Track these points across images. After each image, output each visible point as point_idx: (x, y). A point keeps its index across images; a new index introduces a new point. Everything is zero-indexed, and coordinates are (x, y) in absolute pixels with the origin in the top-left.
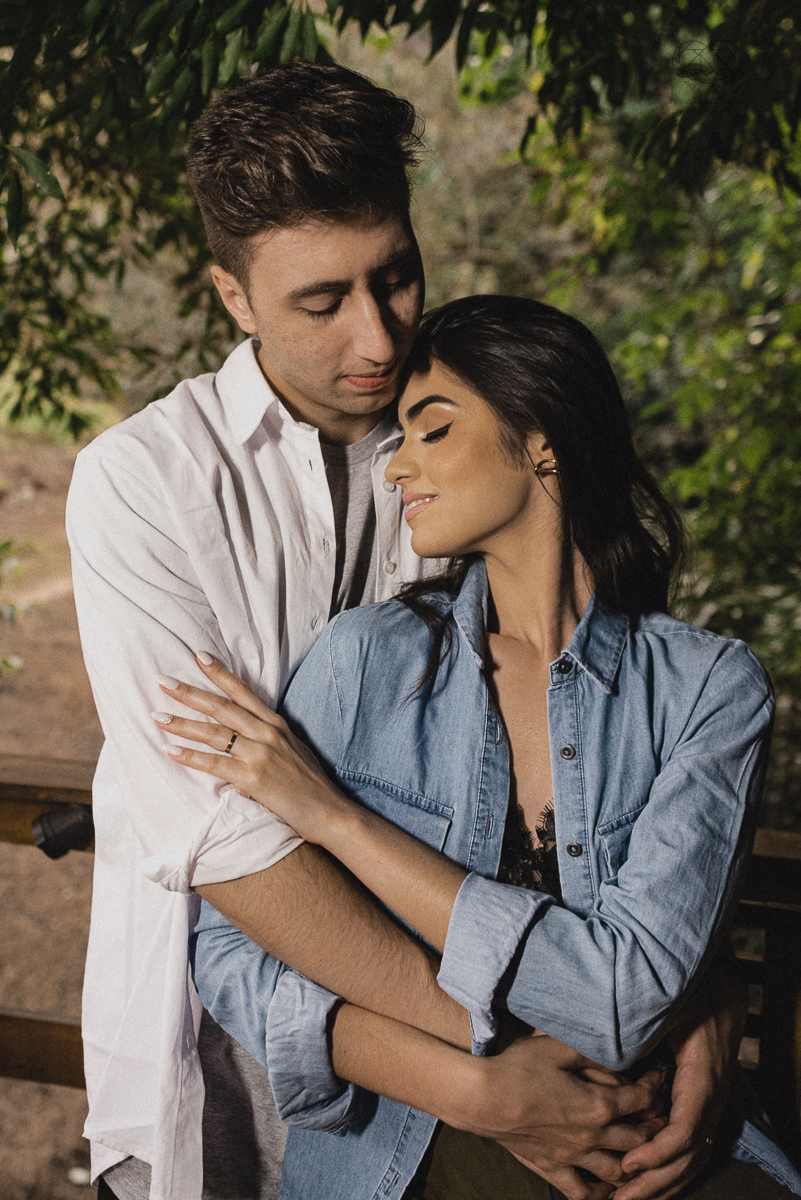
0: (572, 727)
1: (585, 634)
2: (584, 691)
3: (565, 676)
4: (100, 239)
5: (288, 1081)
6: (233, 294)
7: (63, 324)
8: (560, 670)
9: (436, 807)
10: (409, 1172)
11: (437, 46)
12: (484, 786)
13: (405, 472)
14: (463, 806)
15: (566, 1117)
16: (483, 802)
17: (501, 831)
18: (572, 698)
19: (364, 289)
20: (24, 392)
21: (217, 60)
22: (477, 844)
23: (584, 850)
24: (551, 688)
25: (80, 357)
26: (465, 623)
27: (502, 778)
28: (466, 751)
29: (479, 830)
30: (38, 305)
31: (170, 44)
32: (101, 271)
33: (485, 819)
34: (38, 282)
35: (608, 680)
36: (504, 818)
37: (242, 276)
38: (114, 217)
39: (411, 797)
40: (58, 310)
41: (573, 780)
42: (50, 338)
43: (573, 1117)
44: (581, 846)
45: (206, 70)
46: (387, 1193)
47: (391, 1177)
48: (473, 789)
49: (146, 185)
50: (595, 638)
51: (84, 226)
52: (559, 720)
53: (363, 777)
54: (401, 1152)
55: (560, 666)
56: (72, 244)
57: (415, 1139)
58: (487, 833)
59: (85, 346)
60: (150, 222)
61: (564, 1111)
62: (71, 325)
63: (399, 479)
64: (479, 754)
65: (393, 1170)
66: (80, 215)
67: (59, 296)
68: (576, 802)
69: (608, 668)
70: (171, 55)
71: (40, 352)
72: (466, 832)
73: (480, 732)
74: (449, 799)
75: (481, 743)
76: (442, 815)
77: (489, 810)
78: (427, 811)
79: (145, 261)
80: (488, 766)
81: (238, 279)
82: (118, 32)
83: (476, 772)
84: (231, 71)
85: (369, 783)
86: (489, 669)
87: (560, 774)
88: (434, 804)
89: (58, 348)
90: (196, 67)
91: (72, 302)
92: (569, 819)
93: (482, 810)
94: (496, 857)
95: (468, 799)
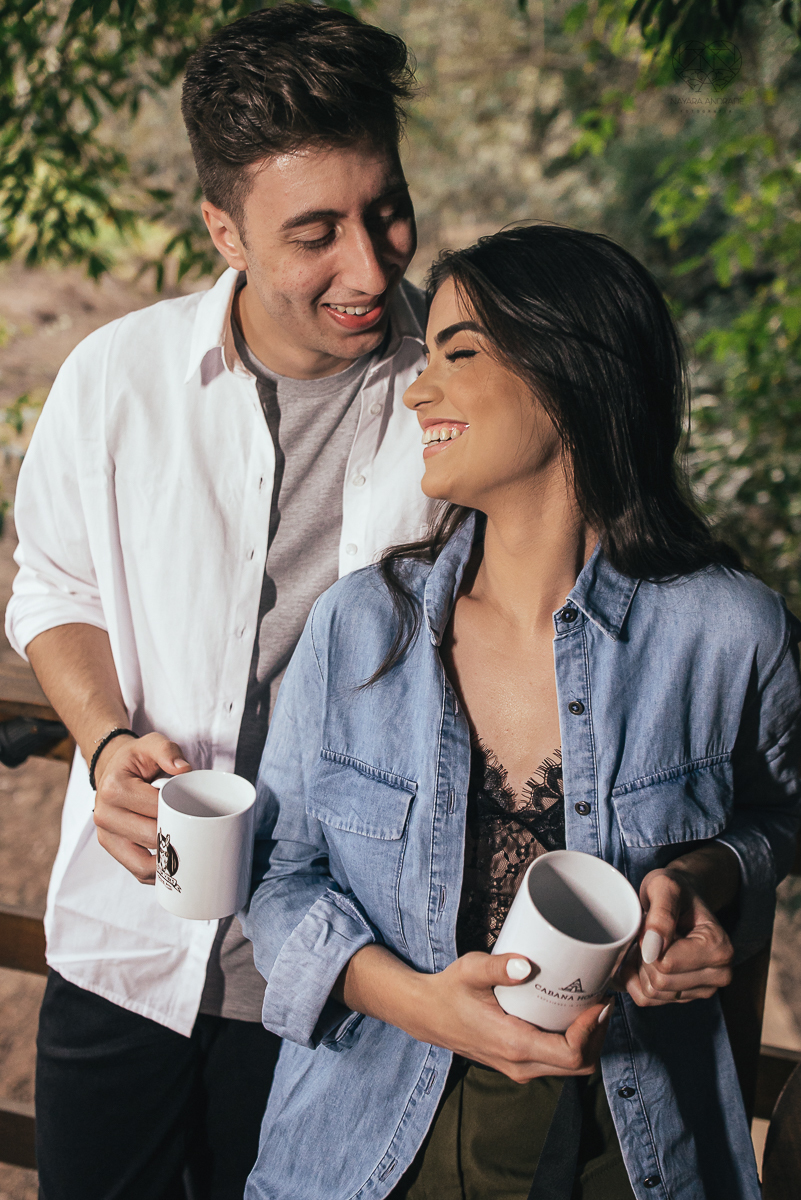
0: (580, 679)
1: (590, 577)
2: (593, 639)
3: (571, 624)
4: (115, 66)
6: (223, 230)
7: (78, 160)
8: (564, 619)
9: (402, 782)
10: (406, 1159)
12: (442, 760)
13: (425, 397)
14: (423, 780)
16: (443, 776)
17: (464, 804)
18: (580, 648)
19: (358, 219)
20: (40, 234)
22: (438, 820)
23: (592, 809)
24: (556, 637)
25: (96, 195)
26: (431, 596)
27: (462, 751)
28: (424, 723)
29: (440, 805)
30: (53, 139)
32: (115, 103)
33: (445, 793)
34: (50, 113)
35: (616, 627)
36: (466, 792)
37: (236, 212)
38: (128, 43)
39: (380, 774)
40: (72, 146)
41: (582, 736)
42: (65, 175)
44: (589, 805)
46: (381, 1178)
48: (431, 762)
50: (602, 580)
51: (98, 53)
52: (566, 673)
53: (343, 758)
54: (399, 1138)
55: (564, 614)
56: (83, 73)
57: (414, 1125)
58: (448, 807)
59: (103, 185)
62: (85, 163)
63: (417, 405)
64: (437, 726)
65: (390, 1156)
67: (71, 131)
68: (585, 759)
69: (616, 612)
71: (54, 190)
72: (427, 808)
73: (438, 704)
74: (413, 774)
75: (439, 715)
76: (405, 790)
77: (449, 784)
78: (393, 786)
80: (447, 738)
81: (231, 215)
83: (434, 745)
85: (349, 764)
87: (569, 729)
88: (399, 780)
91: (86, 137)
92: (577, 777)
93: (442, 784)
94: (460, 833)
95: (428, 772)
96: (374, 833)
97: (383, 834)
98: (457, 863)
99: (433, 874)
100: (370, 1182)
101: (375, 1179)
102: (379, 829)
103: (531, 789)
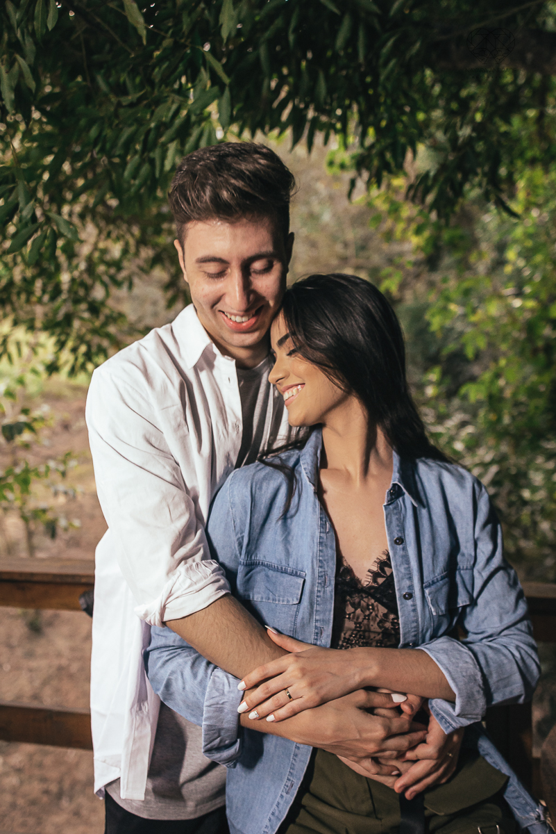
4: (117, 265)
5: (214, 730)
7: (97, 317)
9: (296, 572)
10: (299, 779)
11: (296, 140)
12: (321, 558)
13: (280, 376)
14: (310, 570)
15: (360, 736)
16: (321, 567)
17: (333, 583)
18: (396, 509)
19: (237, 267)
20: (76, 359)
21: (163, 158)
22: (320, 591)
23: (413, 596)
24: (386, 504)
25: (108, 336)
26: (306, 466)
27: (331, 553)
28: (309, 539)
29: (320, 583)
30: (83, 306)
31: (136, 152)
32: (118, 284)
33: (323, 576)
34: (81, 292)
36: (334, 576)
38: (125, 251)
39: (282, 568)
40: (94, 309)
41: (402, 557)
42: (90, 326)
43: (365, 735)
44: (410, 594)
45: (158, 163)
46: (287, 793)
47: (289, 784)
48: (315, 560)
49: (143, 231)
51: (108, 257)
52: (391, 522)
53: (255, 561)
54: (293, 769)
56: (101, 268)
57: (301, 760)
58: (325, 585)
59: (112, 329)
60: (147, 253)
61: (359, 732)
62: (102, 318)
63: (278, 381)
64: (317, 540)
66: (104, 251)
67: (95, 300)
68: (405, 569)
70: (137, 157)
71: (84, 335)
72: (313, 585)
73: (316, 527)
74: (303, 568)
75: (317, 534)
76: (300, 576)
77: (325, 572)
78: (291, 575)
79: (144, 276)
80: (322, 546)
82: (108, 146)
83: (315, 551)
84: (171, 164)
85: (259, 564)
86: (320, 492)
87: (395, 553)
89: (95, 331)
90: (152, 162)
91: (103, 303)
92: (403, 579)
93: (321, 572)
94: (331, 598)
95: (313, 566)
96: (283, 601)
97: (288, 601)
98: (330, 614)
99: (317, 621)
100: (282, 796)
101: (284, 794)
102: (285, 599)
103: (370, 574)
